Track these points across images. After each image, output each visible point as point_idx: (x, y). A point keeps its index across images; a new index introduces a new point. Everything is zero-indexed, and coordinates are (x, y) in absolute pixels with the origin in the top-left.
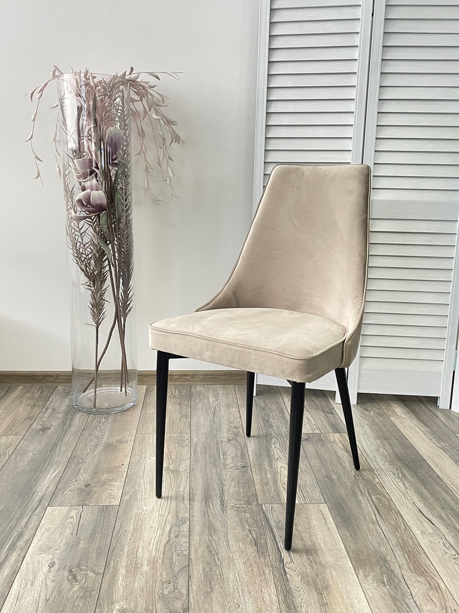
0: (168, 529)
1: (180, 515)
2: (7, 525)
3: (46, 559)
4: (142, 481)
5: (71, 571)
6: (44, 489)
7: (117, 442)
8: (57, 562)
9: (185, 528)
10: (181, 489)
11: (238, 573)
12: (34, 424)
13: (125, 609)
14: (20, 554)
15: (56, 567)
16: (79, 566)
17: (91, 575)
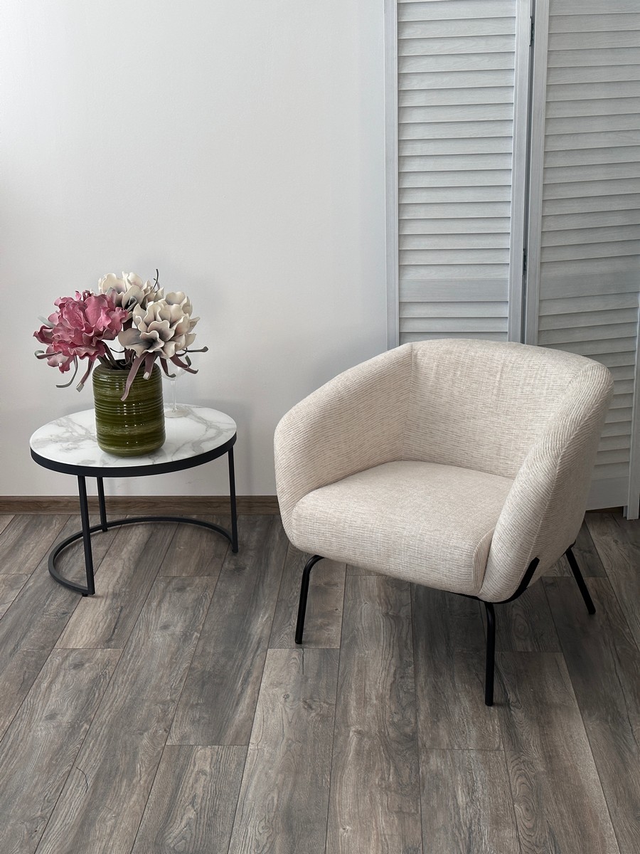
0: (392, 671)
1: (405, 659)
2: (234, 664)
3: (279, 691)
4: (360, 627)
5: (306, 702)
6: (259, 631)
7: (325, 584)
8: (291, 694)
9: (410, 670)
10: (404, 635)
11: (464, 709)
12: (226, 565)
13: (360, 731)
14: (254, 689)
15: (291, 698)
16: (311, 698)
17: (325, 705)
